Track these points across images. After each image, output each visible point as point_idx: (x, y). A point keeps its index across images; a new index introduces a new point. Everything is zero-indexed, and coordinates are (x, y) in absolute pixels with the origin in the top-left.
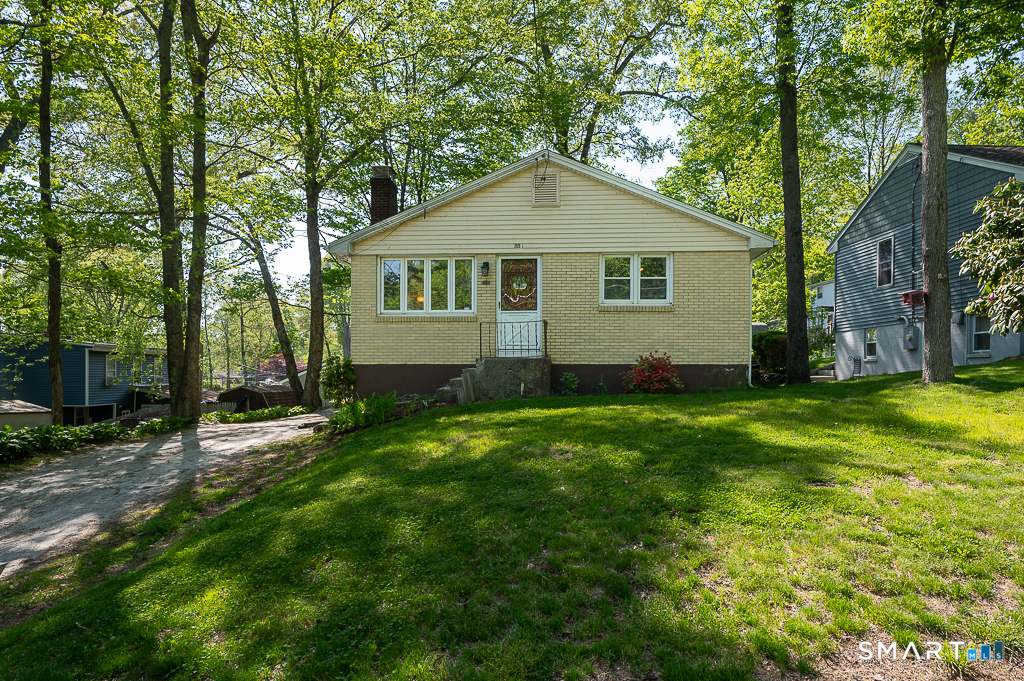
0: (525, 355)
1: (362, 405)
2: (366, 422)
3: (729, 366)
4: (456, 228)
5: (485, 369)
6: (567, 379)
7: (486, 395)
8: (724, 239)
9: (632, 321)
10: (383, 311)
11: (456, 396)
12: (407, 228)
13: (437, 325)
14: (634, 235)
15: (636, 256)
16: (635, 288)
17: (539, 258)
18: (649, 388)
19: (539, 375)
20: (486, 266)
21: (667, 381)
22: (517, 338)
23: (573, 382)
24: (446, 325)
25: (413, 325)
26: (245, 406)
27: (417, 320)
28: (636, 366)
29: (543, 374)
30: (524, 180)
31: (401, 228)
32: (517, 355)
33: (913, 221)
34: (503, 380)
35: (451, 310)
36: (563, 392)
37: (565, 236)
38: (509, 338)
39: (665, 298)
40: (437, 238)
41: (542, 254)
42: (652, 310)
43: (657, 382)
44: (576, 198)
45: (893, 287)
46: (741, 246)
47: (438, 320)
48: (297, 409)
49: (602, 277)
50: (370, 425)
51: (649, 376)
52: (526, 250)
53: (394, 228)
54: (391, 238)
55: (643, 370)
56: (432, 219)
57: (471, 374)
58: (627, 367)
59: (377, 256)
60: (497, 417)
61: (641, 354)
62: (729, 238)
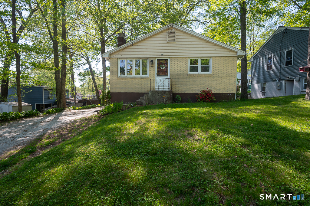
0: (165, 89)
1: (112, 105)
2: (112, 111)
3: (229, 94)
4: (143, 49)
5: (152, 94)
6: (178, 97)
7: (152, 102)
8: (229, 52)
9: (198, 79)
10: (120, 76)
11: (142, 103)
12: (127, 49)
13: (136, 80)
14: (199, 51)
15: (200, 58)
16: (200, 69)
17: (169, 59)
18: (205, 100)
19: (169, 96)
20: (152, 61)
21: (211, 98)
22: (162, 84)
23: (180, 98)
24: (139, 80)
25: (129, 80)
26: (85, 104)
27: (130, 78)
28: (201, 93)
29: (171, 96)
30: (164, 33)
31: (125, 49)
32: (162, 89)
33: (281, 50)
34: (157, 97)
35: (141, 75)
36: (177, 102)
37: (177, 52)
38: (159, 84)
39: (209, 72)
40: (136, 52)
41: (170, 57)
42: (205, 76)
43: (208, 98)
44: (181, 39)
45: (272, 70)
46: (234, 55)
47: (137, 79)
48: (98, 105)
49: (189, 65)
50: (113, 113)
51: (205, 96)
52: (165, 56)
53: (123, 49)
54: (122, 52)
55: (203, 94)
56: (135, 46)
57: (147, 96)
58: (197, 94)
59: (118, 58)
60: (157, 111)
61: (202, 89)
62: (230, 52)
